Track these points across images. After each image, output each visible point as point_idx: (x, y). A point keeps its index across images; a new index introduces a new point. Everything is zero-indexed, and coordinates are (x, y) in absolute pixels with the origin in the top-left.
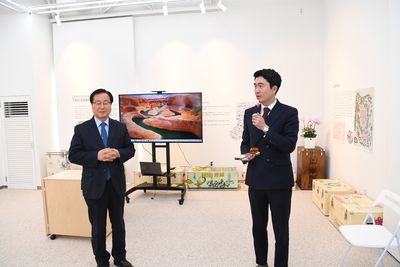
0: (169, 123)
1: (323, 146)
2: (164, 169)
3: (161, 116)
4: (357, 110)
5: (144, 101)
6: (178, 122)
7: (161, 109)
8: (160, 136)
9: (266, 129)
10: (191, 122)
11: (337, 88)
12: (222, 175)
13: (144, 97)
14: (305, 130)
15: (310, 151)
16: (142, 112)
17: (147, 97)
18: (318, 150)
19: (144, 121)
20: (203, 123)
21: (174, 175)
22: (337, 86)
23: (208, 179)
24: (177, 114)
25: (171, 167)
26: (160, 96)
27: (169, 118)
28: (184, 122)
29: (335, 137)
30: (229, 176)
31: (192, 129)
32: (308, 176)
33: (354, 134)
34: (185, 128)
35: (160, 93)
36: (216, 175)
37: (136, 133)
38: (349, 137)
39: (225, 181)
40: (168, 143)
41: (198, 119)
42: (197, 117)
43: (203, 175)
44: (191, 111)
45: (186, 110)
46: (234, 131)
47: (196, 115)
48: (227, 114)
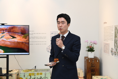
0: (9, 43)
1: (98, 56)
2: (4, 71)
3: (4, 39)
4: (116, 36)
6: (14, 42)
7: (4, 34)
8: (2, 51)
9: (63, 48)
10: (22, 43)
11: (105, 24)
12: (41, 74)
14: (88, 47)
15: (91, 59)
18: (95, 59)
20: (30, 43)
21: (11, 75)
22: (105, 23)
23: (33, 77)
24: (14, 37)
25: (10, 70)
26: (3, 27)
27: (9, 40)
28: (18, 43)
29: (104, 52)
31: (23, 47)
32: (90, 73)
33: (114, 50)
34: (19, 46)
35: (3, 24)
36: (38, 74)
38: (112, 52)
40: (8, 55)
41: (27, 41)
42: (26, 40)
43: (29, 74)
44: (23, 36)
45: (19, 36)
46: (48, 48)
47: (26, 38)
48: (45, 38)
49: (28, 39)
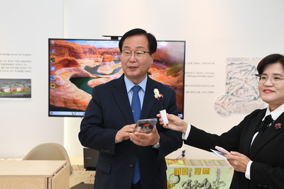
5: (92, 51)
7: (119, 64)
12: (207, 172)
13: (91, 44)
16: (87, 68)
17: (97, 45)
19: (90, 83)
20: (185, 87)
23: (184, 178)
30: (218, 173)
35: (115, 39)
36: (198, 171)
37: (75, 102)
39: (211, 181)
41: (178, 82)
42: (175, 79)
43: (175, 172)
44: (168, 69)
45: (158, 68)
46: (220, 102)
47: (175, 76)
48: (211, 75)
49: (181, 76)
